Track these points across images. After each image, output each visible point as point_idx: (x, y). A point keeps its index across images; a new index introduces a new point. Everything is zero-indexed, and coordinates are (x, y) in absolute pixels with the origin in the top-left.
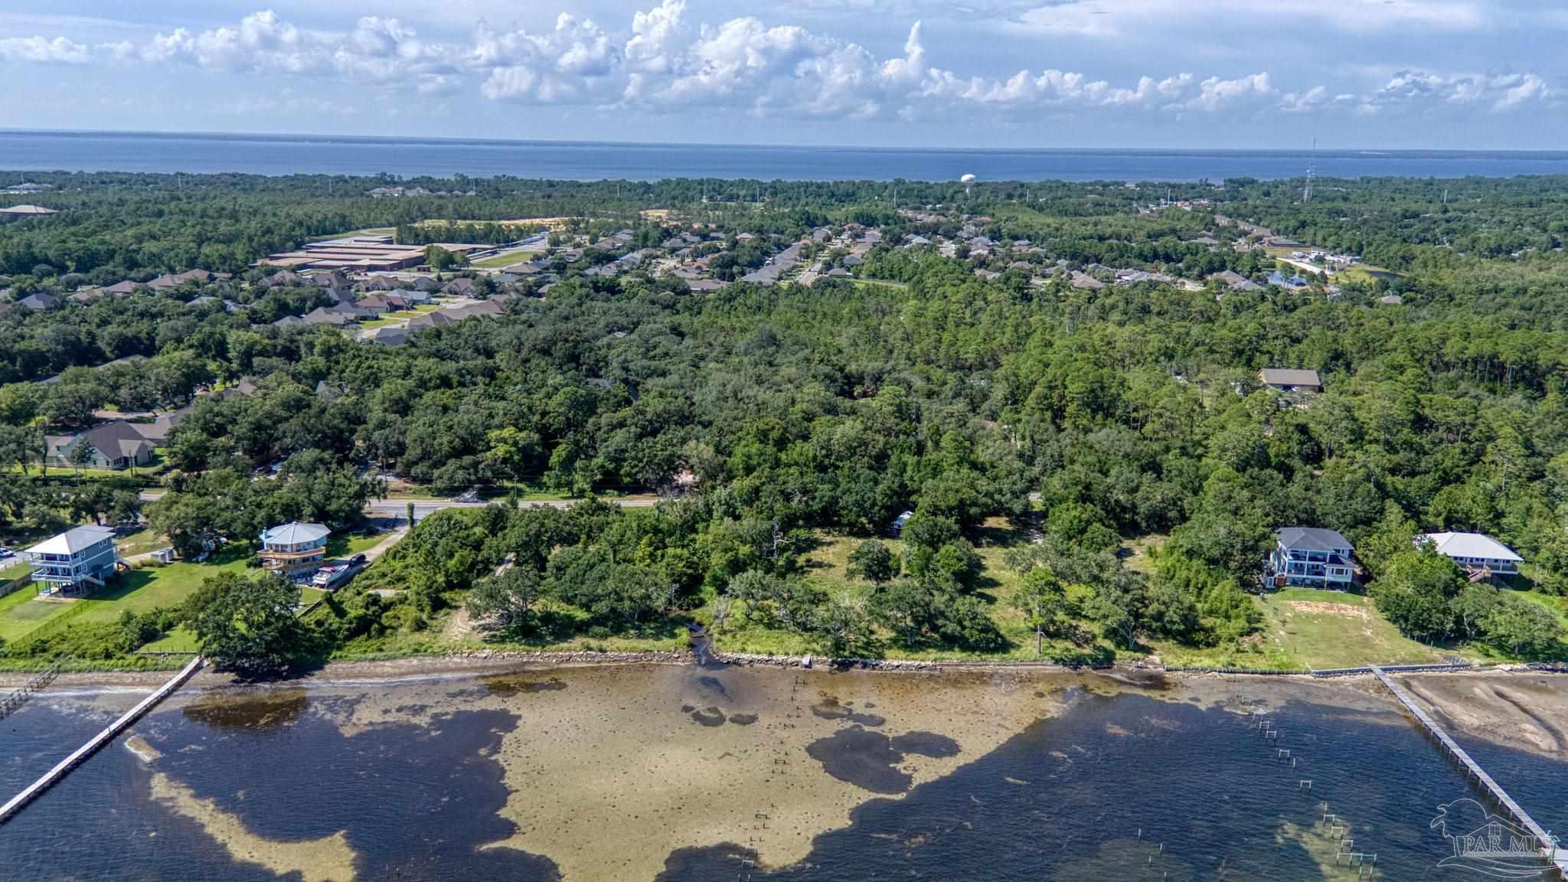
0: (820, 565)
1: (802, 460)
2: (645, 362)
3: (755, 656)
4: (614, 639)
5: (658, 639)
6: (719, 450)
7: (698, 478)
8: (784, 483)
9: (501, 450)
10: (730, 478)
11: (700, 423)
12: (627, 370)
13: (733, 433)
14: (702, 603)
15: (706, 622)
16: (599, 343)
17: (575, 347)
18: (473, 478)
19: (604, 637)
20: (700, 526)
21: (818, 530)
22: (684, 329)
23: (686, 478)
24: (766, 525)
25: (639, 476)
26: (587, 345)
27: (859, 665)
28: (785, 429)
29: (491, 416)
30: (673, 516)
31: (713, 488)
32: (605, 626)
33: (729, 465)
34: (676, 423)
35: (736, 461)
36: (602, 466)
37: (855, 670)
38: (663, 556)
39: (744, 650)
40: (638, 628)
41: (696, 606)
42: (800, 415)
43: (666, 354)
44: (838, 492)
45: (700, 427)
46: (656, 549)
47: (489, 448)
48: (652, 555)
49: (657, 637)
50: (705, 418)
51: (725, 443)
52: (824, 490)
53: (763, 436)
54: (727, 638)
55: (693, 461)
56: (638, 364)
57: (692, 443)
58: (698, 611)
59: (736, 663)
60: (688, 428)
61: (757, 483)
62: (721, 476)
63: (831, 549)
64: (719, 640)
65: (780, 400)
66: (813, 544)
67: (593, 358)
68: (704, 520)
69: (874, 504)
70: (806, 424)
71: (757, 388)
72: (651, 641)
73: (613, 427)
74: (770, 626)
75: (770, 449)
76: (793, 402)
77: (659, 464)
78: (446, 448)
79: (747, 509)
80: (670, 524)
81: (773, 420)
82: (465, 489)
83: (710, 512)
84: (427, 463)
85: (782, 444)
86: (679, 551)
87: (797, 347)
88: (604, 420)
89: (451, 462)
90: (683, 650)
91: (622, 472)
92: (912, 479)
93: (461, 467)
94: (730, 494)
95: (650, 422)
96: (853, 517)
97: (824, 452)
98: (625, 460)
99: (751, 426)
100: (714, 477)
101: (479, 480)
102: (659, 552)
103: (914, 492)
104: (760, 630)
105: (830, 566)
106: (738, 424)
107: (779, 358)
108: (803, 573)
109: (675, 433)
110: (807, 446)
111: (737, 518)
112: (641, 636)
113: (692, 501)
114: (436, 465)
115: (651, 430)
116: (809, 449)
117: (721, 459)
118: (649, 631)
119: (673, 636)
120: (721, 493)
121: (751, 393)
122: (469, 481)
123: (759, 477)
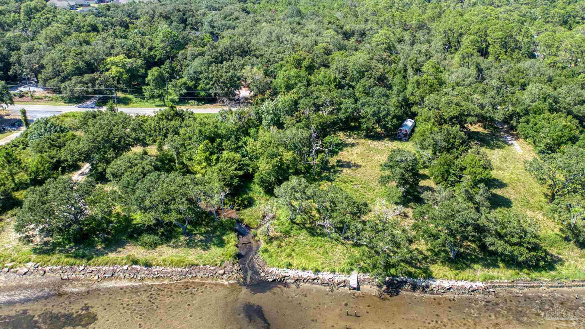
0: (348, 165)
1: (326, 80)
2: (224, 22)
3: (301, 274)
4: (163, 248)
5: (206, 248)
6: (267, 74)
7: (252, 94)
8: (317, 97)
9: (114, 71)
10: (275, 93)
11: (254, 55)
12: (213, 27)
13: (276, 62)
14: (251, 203)
15: (254, 225)
16: (198, 13)
17: (184, 14)
18: (90, 90)
19: (154, 246)
20: (252, 131)
21: (341, 133)
22: (249, 10)
23: (244, 93)
24: (306, 134)
25: (211, 91)
26: (190, 13)
27: (408, 287)
28: (313, 60)
29: (113, 47)
30: (231, 123)
31: (263, 100)
32: (156, 234)
33: (274, 83)
34: (238, 55)
35: (279, 81)
36: (185, 84)
37: (405, 292)
38: (217, 159)
39: (289, 266)
40: (189, 234)
41: (246, 207)
42: (322, 51)
43: (237, 18)
44: (358, 105)
45: (254, 58)
46: (211, 154)
47: (107, 70)
48: (207, 159)
49: (205, 246)
50: (258, 53)
51: (271, 68)
52: (348, 103)
53: (298, 64)
54: (273, 248)
55: (249, 80)
56: (220, 23)
57: (248, 68)
58: (247, 211)
59: (282, 282)
60: (246, 58)
61: (296, 97)
62: (269, 92)
63: (355, 150)
64: (266, 251)
65: (308, 41)
66: (341, 146)
67: (194, 21)
68: (256, 126)
69: (388, 114)
70: (326, 57)
71: (291, 35)
72: (199, 250)
73: (195, 57)
74: (312, 232)
75: (303, 72)
76: (316, 43)
77: (224, 83)
78: (70, 68)
79: (288, 118)
80: (226, 129)
81: (304, 54)
82: (88, 98)
83: (260, 119)
84: (56, 79)
85: (310, 69)
86: (232, 154)
87: (314, 16)
88: (189, 53)
89: (74, 79)
90: (229, 261)
91: (199, 88)
92: (412, 94)
93: (81, 82)
94: (276, 106)
95: (221, 55)
96: (370, 124)
97: (341, 75)
98: (200, 79)
99: (290, 57)
100: (263, 93)
101: (96, 92)
102: (214, 157)
103: (416, 103)
104: (304, 236)
105: (358, 166)
106: (281, 56)
107: (304, 21)
108: (335, 172)
109: (237, 61)
110: (329, 71)
111: (280, 126)
112: (190, 244)
113: (246, 109)
114: (63, 81)
115: (220, 59)
116: (331, 73)
117: (268, 79)
118: (199, 237)
119: (221, 244)
120: (268, 105)
121: (288, 38)
122: (87, 92)
123: (297, 93)
